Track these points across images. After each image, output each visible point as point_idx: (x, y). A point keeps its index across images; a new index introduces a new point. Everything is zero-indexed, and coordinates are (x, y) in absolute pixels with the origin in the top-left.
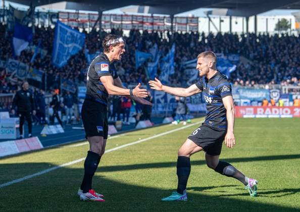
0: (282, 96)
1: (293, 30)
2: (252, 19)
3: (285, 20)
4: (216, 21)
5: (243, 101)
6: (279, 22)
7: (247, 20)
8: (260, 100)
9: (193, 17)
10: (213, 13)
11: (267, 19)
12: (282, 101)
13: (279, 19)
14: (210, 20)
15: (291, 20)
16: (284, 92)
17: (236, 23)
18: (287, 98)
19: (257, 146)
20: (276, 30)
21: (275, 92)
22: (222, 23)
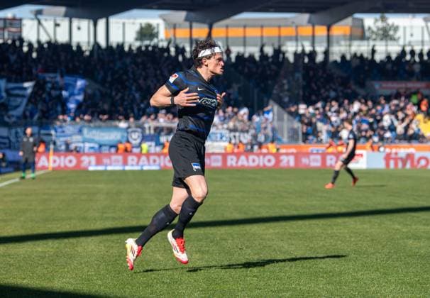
0: (145, 138)
1: (162, 40)
2: (102, 23)
3: (149, 26)
4: (49, 25)
5: (88, 145)
6: (142, 28)
7: (95, 25)
8: (112, 143)
9: (14, 19)
10: (44, 12)
11: (124, 24)
13: (141, 24)
14: (39, 23)
15: (158, 25)
16: (147, 132)
17: (79, 28)
18: (152, 140)
19: (106, 213)
20: (137, 39)
21: (135, 131)
22: (58, 29)
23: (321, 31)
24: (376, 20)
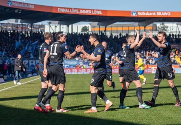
0: (84, 63)
1: (90, 31)
2: (70, 26)
3: (86, 27)
4: (53, 27)
5: (66, 66)
6: (83, 28)
7: (68, 27)
8: (74, 65)
9: (42, 25)
10: (52, 23)
11: (77, 26)
12: (84, 66)
13: (83, 26)
14: (50, 26)
15: (89, 26)
16: (85, 61)
17: (63, 28)
18: (87, 64)
19: (73, 88)
20: (81, 31)
21: (81, 61)
22: (56, 28)
23: (142, 28)
24: (161, 24)
